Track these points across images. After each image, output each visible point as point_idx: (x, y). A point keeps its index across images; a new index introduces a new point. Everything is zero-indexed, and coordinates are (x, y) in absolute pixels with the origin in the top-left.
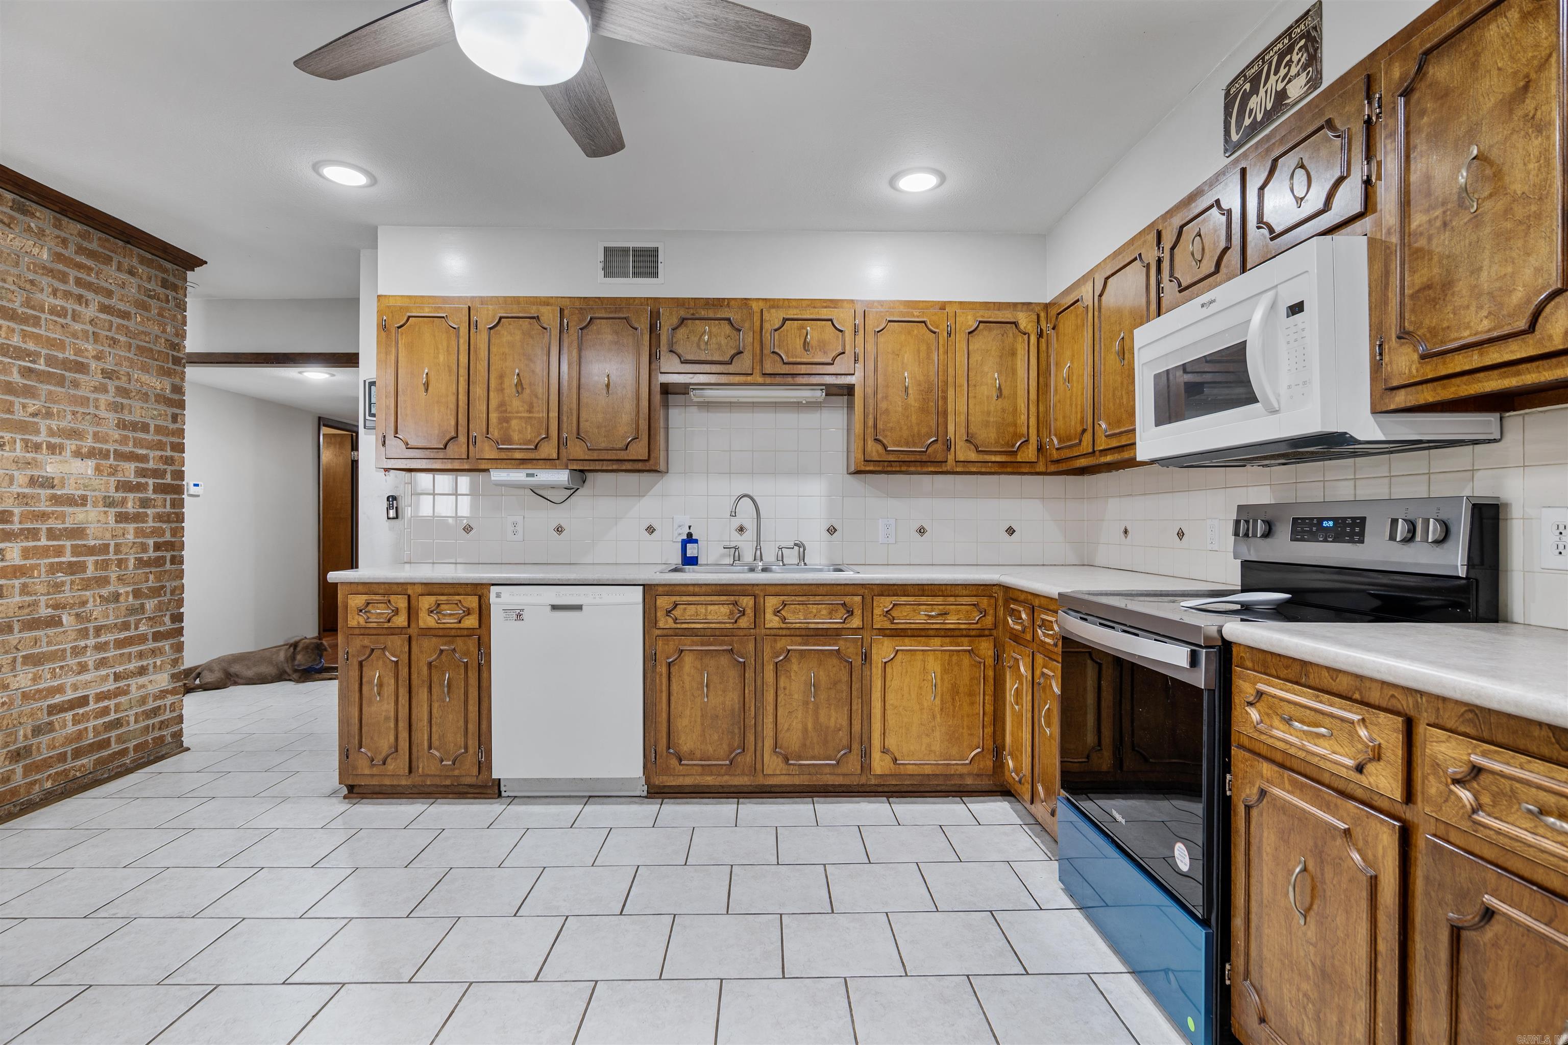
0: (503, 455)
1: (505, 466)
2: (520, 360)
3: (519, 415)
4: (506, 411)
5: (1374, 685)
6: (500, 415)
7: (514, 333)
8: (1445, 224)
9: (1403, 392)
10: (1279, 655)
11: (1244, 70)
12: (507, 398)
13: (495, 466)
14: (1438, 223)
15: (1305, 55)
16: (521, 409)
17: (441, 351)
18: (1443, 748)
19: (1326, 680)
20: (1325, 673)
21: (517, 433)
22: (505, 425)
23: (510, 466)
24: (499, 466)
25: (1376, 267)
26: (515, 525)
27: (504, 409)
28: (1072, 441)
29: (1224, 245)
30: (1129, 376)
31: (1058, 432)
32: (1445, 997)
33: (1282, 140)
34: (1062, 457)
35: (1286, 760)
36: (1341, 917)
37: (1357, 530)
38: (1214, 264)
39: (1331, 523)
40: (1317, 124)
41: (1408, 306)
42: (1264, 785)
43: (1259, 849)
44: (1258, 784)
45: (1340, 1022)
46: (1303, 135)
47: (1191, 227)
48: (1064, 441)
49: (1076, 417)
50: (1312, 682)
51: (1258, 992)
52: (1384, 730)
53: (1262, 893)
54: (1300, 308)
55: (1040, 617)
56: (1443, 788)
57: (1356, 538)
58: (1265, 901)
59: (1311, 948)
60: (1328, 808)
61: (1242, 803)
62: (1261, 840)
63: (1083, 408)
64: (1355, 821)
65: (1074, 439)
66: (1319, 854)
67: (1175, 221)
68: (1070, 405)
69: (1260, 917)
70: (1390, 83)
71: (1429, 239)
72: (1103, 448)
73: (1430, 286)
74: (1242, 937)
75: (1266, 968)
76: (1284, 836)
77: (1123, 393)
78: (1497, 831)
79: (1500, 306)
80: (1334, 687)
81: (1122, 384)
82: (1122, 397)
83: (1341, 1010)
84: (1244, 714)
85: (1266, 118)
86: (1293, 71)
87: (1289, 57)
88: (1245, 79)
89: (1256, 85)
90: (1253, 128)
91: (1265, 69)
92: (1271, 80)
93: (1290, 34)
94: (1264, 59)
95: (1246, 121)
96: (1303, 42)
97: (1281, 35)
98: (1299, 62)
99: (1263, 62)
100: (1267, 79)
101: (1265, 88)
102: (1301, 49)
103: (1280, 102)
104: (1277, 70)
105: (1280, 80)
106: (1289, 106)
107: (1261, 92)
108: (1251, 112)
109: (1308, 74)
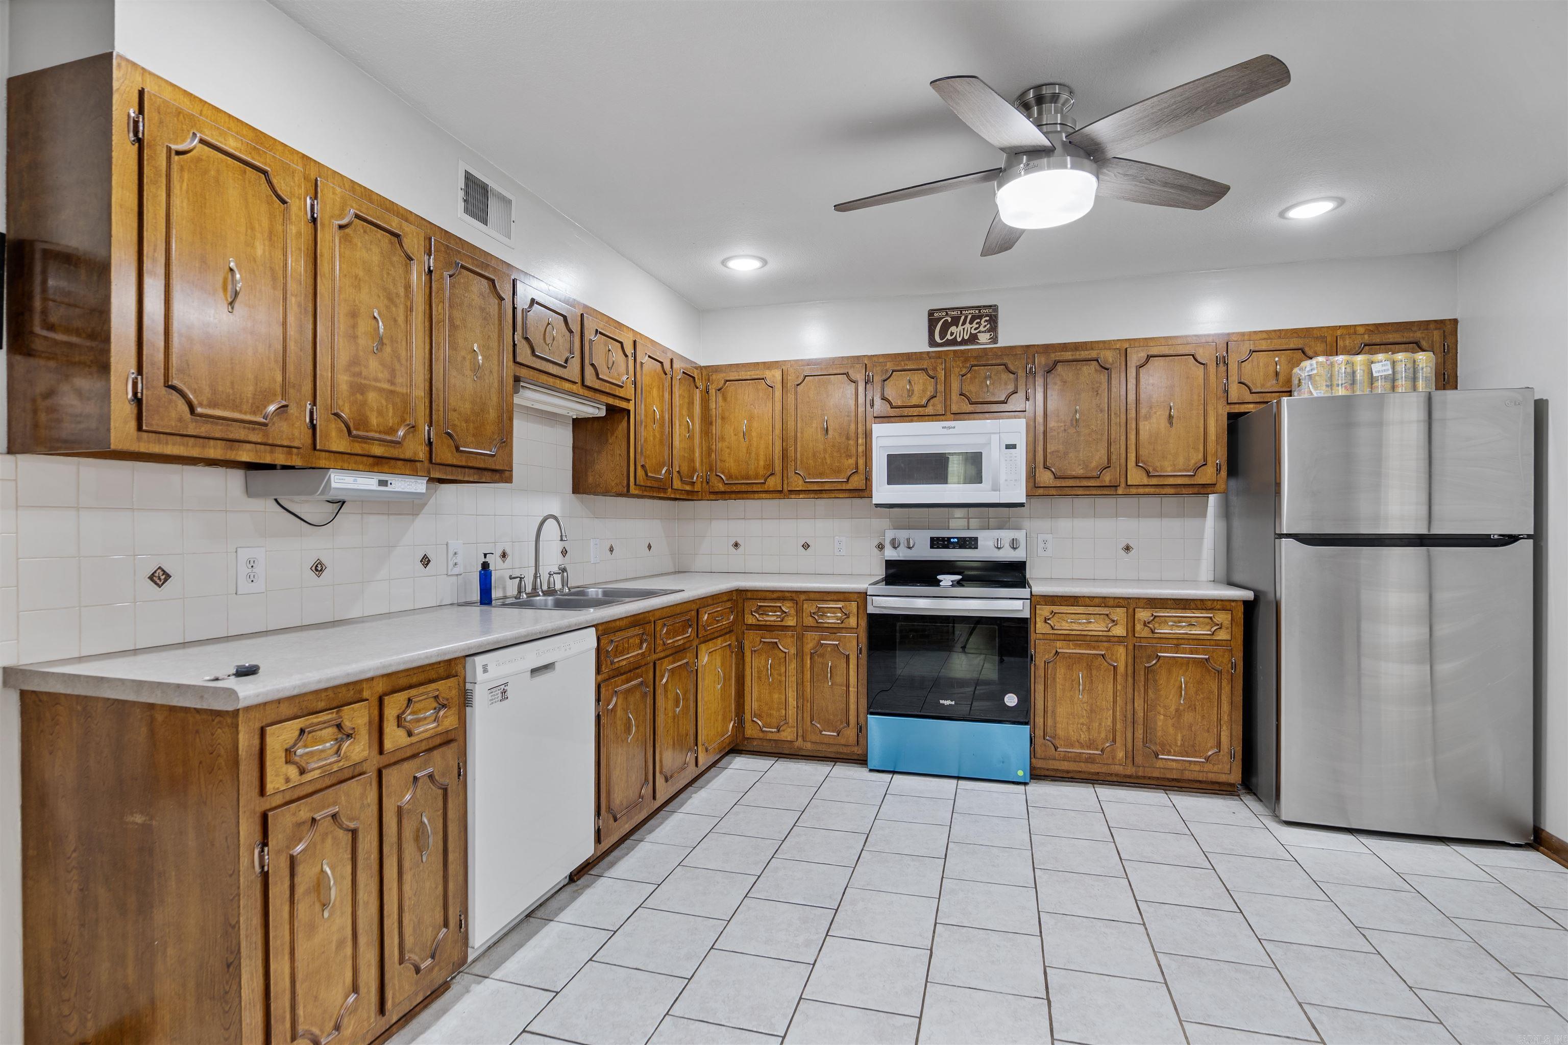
0: (358, 448)
1: (354, 466)
2: (379, 297)
3: (378, 384)
4: (359, 374)
5: (1110, 600)
6: (352, 379)
7: (370, 249)
8: (1065, 430)
9: (1042, 489)
10: (1062, 596)
11: (948, 309)
12: (361, 353)
13: (340, 464)
14: (1062, 429)
15: (989, 325)
16: (380, 375)
17: (258, 235)
18: (1142, 614)
19: (1088, 601)
20: (1087, 599)
21: (375, 413)
22: (359, 397)
23: (361, 467)
24: (346, 466)
25: (1030, 435)
26: (251, 564)
27: (357, 369)
28: (751, 480)
29: (932, 394)
30: (833, 446)
31: (727, 471)
32: (1143, 691)
33: (976, 358)
34: (732, 490)
35: (1067, 638)
36: (1100, 686)
37: (973, 543)
38: (924, 402)
39: (956, 540)
40: (998, 361)
41: (1049, 456)
42: (1059, 650)
43: (1054, 679)
44: (1054, 652)
45: (1100, 724)
46: (990, 362)
47: (901, 374)
48: (737, 478)
49: (758, 463)
50: (1080, 604)
51: (1054, 738)
52: (1119, 614)
53: (1056, 696)
54: (1013, 447)
55: (815, 607)
56: (1142, 626)
57: (973, 547)
58: (1058, 698)
59: (1085, 705)
60: (1094, 648)
61: (1043, 663)
62: (1055, 674)
63: (769, 458)
64: (1107, 649)
65: (755, 479)
66: (1089, 668)
67: (886, 366)
68: (747, 453)
69: (1054, 707)
70: (1040, 364)
71: (1058, 433)
72: (798, 489)
73: (1058, 451)
74: (1042, 720)
75: (1059, 725)
76: (1070, 668)
77: (827, 456)
78: (1161, 633)
79: (1087, 466)
80: (1092, 603)
81: (825, 450)
82: (825, 459)
83: (1101, 719)
84: (1044, 625)
85: (964, 342)
86: (982, 329)
87: (979, 320)
88: (947, 314)
89: (955, 321)
90: (954, 342)
91: (963, 318)
92: (967, 325)
93: (980, 310)
94: (961, 312)
95: (949, 337)
96: (987, 318)
97: (973, 307)
98: (985, 326)
99: (961, 313)
100: (964, 323)
101: (963, 327)
102: (986, 321)
103: (973, 339)
104: (971, 323)
105: (973, 328)
106: (978, 344)
107: (960, 328)
108: (952, 334)
109: (991, 335)
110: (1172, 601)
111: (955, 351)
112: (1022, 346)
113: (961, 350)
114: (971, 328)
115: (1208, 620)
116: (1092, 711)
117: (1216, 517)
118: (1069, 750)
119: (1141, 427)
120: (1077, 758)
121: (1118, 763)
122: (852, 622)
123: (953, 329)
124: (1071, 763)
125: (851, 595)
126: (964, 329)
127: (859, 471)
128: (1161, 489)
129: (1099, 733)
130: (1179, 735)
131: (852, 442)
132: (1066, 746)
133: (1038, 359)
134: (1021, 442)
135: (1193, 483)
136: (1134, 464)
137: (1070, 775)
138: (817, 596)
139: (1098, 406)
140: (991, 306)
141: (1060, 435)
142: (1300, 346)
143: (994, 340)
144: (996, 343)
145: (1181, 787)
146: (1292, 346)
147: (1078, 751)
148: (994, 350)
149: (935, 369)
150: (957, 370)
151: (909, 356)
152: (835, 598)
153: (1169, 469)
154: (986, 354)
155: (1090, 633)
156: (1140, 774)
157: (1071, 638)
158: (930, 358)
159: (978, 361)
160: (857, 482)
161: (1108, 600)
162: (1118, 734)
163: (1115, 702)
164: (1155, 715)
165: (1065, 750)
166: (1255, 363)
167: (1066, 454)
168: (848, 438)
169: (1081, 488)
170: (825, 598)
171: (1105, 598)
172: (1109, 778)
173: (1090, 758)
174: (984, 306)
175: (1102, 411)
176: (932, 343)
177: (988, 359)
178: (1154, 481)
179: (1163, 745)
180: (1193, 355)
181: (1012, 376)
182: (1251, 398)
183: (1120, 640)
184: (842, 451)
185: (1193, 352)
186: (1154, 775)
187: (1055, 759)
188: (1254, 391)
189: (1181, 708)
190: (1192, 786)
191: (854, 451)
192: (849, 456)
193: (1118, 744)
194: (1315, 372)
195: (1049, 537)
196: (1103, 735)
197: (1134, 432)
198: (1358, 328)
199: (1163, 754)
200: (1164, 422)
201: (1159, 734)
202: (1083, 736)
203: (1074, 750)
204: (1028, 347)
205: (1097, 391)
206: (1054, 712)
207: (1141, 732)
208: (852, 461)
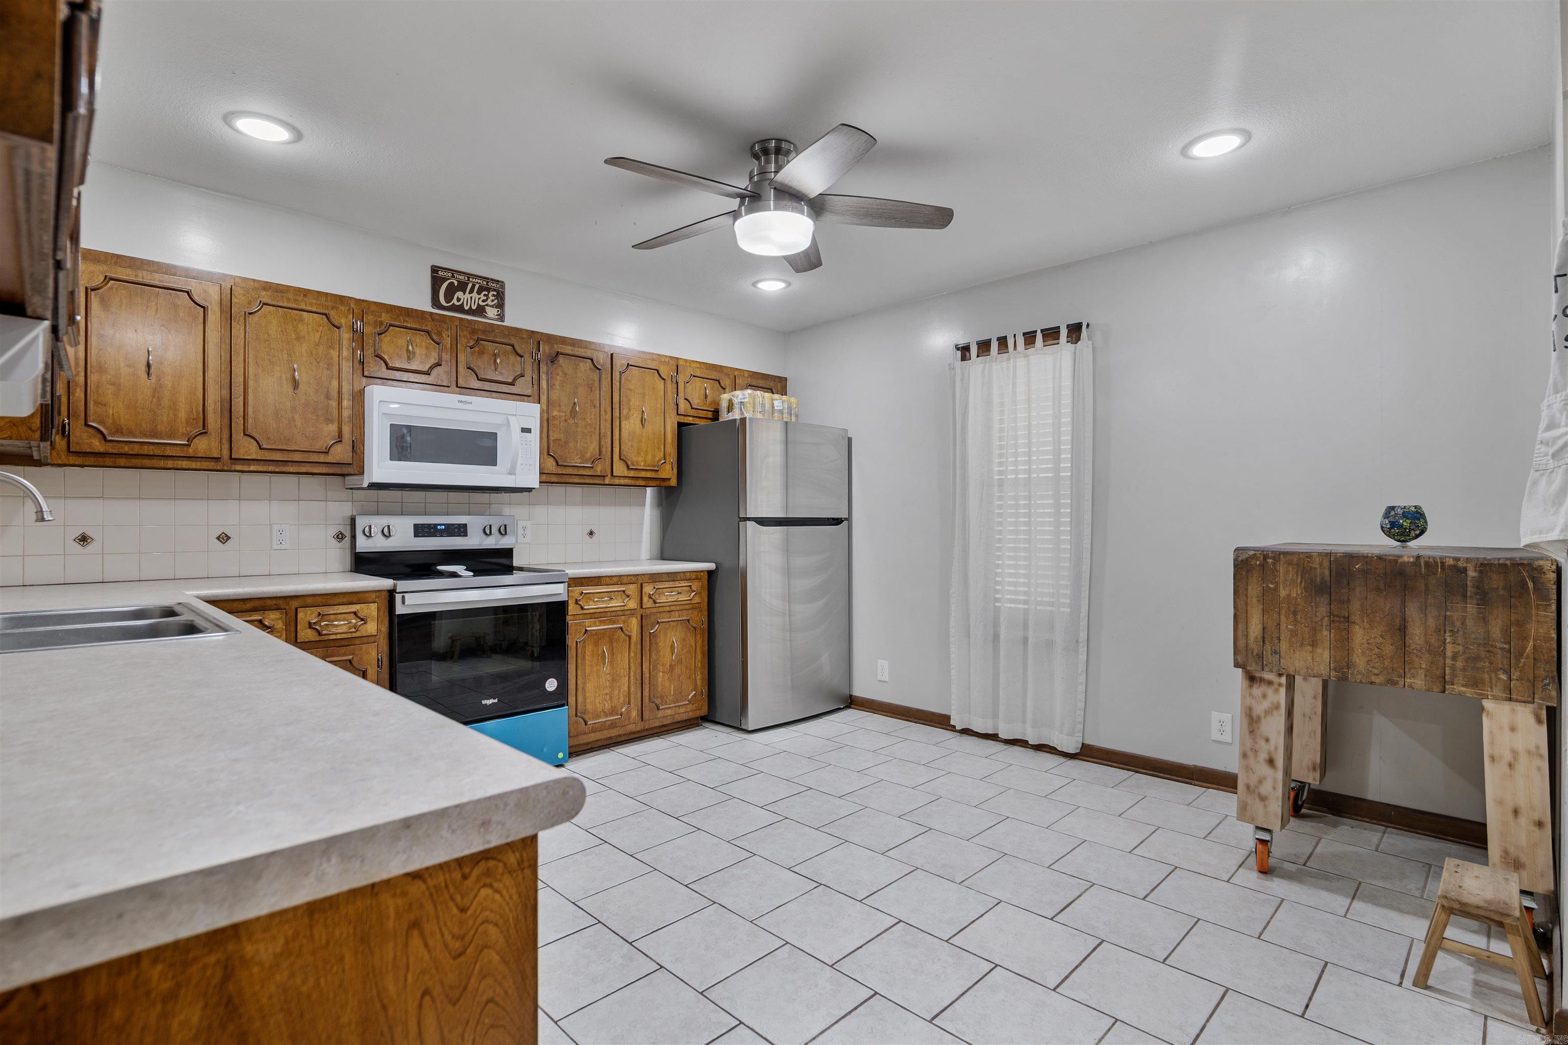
8: (565, 420)
9: (545, 475)
10: (588, 578)
11: (455, 271)
14: (563, 418)
18: (647, 588)
19: (608, 580)
20: (608, 578)
28: (162, 438)
29: (437, 361)
30: (307, 405)
31: (110, 421)
32: (648, 654)
33: (484, 332)
34: (121, 451)
35: (593, 615)
36: (620, 656)
37: (462, 530)
38: (425, 368)
39: (443, 527)
40: (506, 341)
41: (552, 444)
42: (587, 629)
43: (584, 657)
44: (584, 631)
45: (619, 691)
46: (498, 340)
47: (400, 332)
48: (131, 433)
49: (175, 415)
50: (602, 584)
51: (584, 713)
52: (632, 589)
53: (585, 673)
54: (529, 431)
55: (316, 614)
56: (648, 598)
57: (462, 534)
58: (587, 675)
59: (608, 676)
60: (615, 623)
61: (575, 643)
62: (585, 653)
63: (197, 410)
64: (624, 622)
65: (170, 438)
66: (611, 642)
67: (380, 317)
68: (153, 397)
69: (584, 683)
70: (544, 352)
71: (560, 422)
72: (249, 458)
73: (560, 440)
74: (574, 699)
75: (588, 701)
76: (596, 644)
77: (297, 417)
78: (660, 603)
79: (584, 456)
80: (611, 582)
81: (294, 409)
82: (294, 420)
83: (620, 687)
84: (575, 606)
85: (470, 312)
86: (489, 302)
87: (487, 293)
88: (453, 276)
89: (462, 287)
90: (460, 309)
91: (470, 285)
92: (475, 295)
93: (488, 282)
94: (468, 278)
95: (455, 301)
96: (495, 293)
97: (480, 277)
98: (493, 301)
99: (468, 280)
100: (471, 292)
101: (471, 295)
102: (493, 295)
103: (480, 311)
104: (479, 293)
105: (481, 300)
106: (486, 317)
107: (467, 295)
108: (459, 300)
109: (498, 311)
110: (666, 575)
111: (461, 319)
112: (528, 331)
113: (467, 319)
114: (479, 299)
115: (688, 588)
116: (614, 680)
117: (652, 506)
118: (596, 721)
119: (623, 425)
120: (602, 727)
121: (632, 722)
122: (371, 628)
123: (459, 294)
124: (597, 733)
125: (367, 595)
126: (471, 298)
127: (344, 441)
128: (636, 481)
129: (619, 699)
130: (672, 686)
131: (334, 404)
132: (594, 718)
133: (543, 347)
134: (535, 426)
135: (657, 477)
136: (618, 457)
137: (589, 747)
138: (319, 600)
139: (592, 402)
140: (498, 281)
141: (562, 424)
142: (717, 378)
143: (501, 317)
144: (503, 321)
145: (668, 731)
146: (713, 377)
147: (604, 720)
148: (502, 328)
149: (439, 334)
150: (464, 341)
151: (408, 313)
152: (345, 600)
153: (642, 464)
154: (493, 331)
155: (611, 609)
156: (647, 727)
157: (596, 615)
158: (433, 320)
159: (486, 336)
160: (341, 453)
161: (623, 577)
162: (632, 696)
163: (629, 669)
164: (657, 673)
165: (594, 722)
166: (694, 385)
167: (566, 442)
168: (328, 397)
169: (577, 477)
170: (332, 602)
171: (620, 576)
172: (619, 740)
173: (612, 724)
174: (492, 280)
175: (595, 407)
176: (435, 302)
177: (496, 336)
178: (632, 474)
179: (662, 697)
180: (658, 371)
181: (519, 358)
182: (691, 412)
183: (632, 612)
184: (320, 413)
185: (657, 368)
186: (656, 725)
187: (585, 733)
188: (693, 407)
189: (673, 663)
190: (674, 728)
191: (335, 413)
192: (329, 421)
193: (632, 705)
194: (747, 400)
195: (528, 524)
196: (621, 700)
197: (618, 430)
198: (745, 372)
199: (662, 706)
200: (638, 424)
201: (660, 689)
202: (606, 706)
203: (600, 720)
204: (533, 332)
205: (591, 388)
206: (584, 689)
207: (647, 690)
208: (333, 428)
